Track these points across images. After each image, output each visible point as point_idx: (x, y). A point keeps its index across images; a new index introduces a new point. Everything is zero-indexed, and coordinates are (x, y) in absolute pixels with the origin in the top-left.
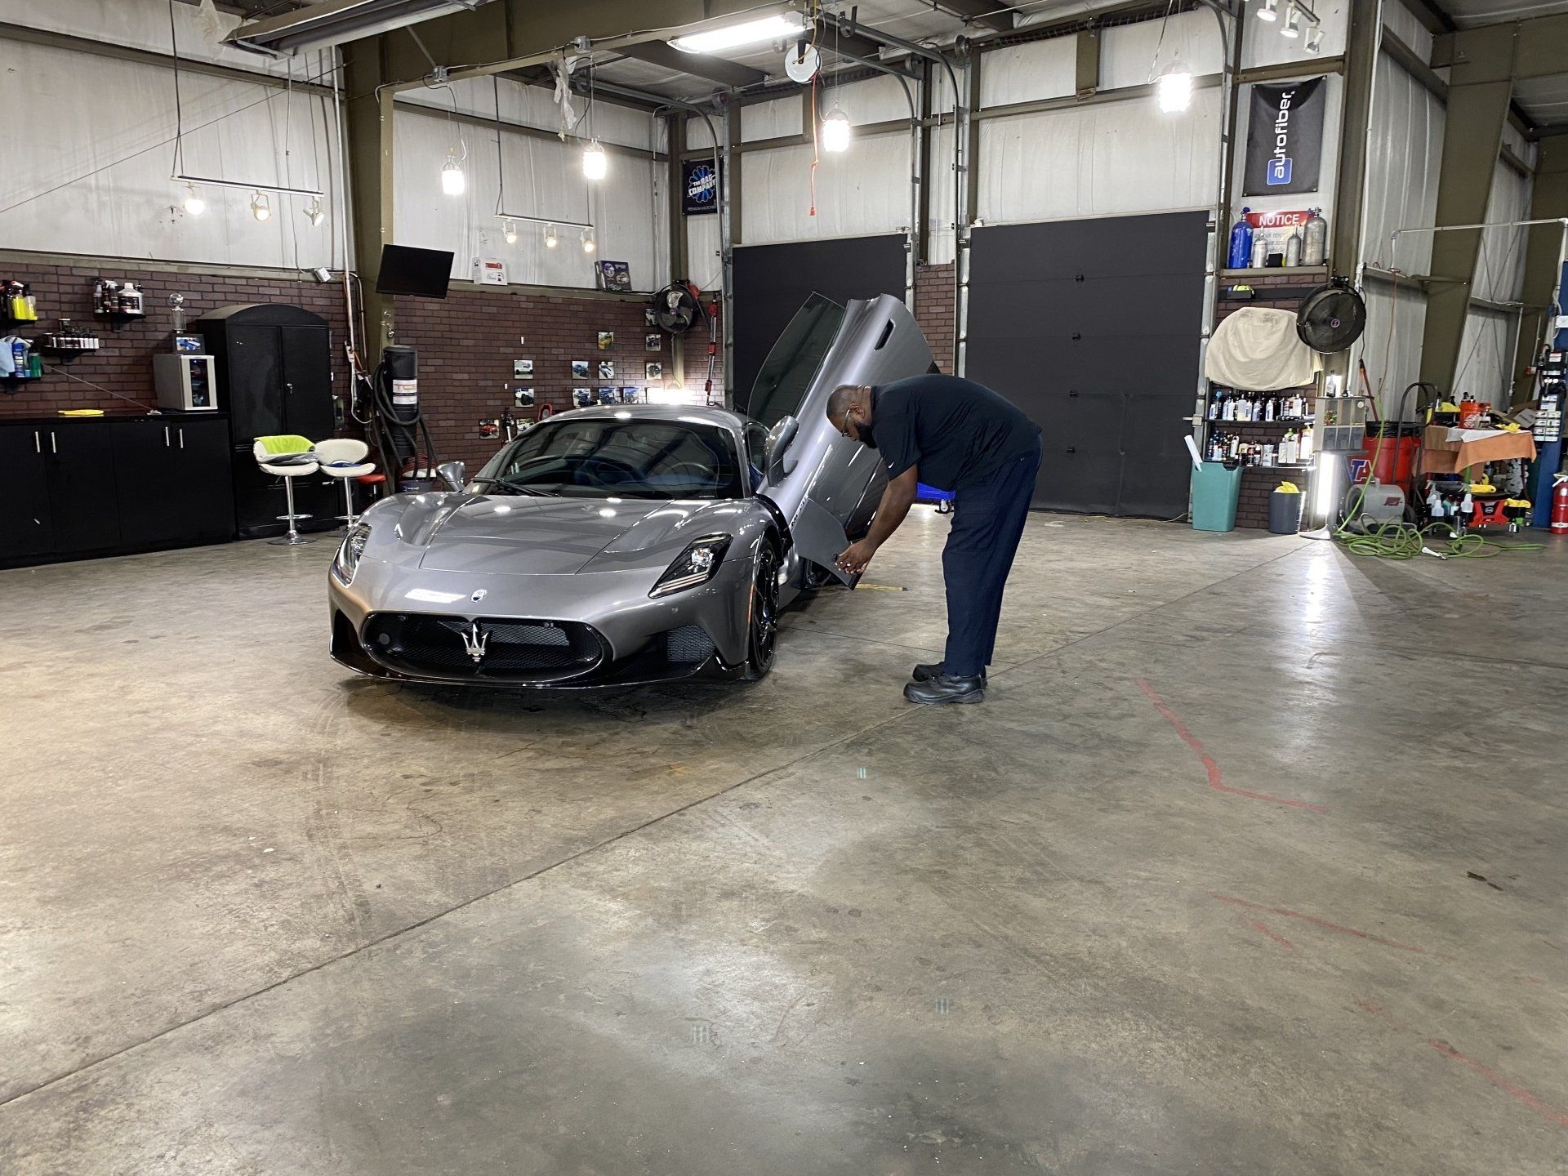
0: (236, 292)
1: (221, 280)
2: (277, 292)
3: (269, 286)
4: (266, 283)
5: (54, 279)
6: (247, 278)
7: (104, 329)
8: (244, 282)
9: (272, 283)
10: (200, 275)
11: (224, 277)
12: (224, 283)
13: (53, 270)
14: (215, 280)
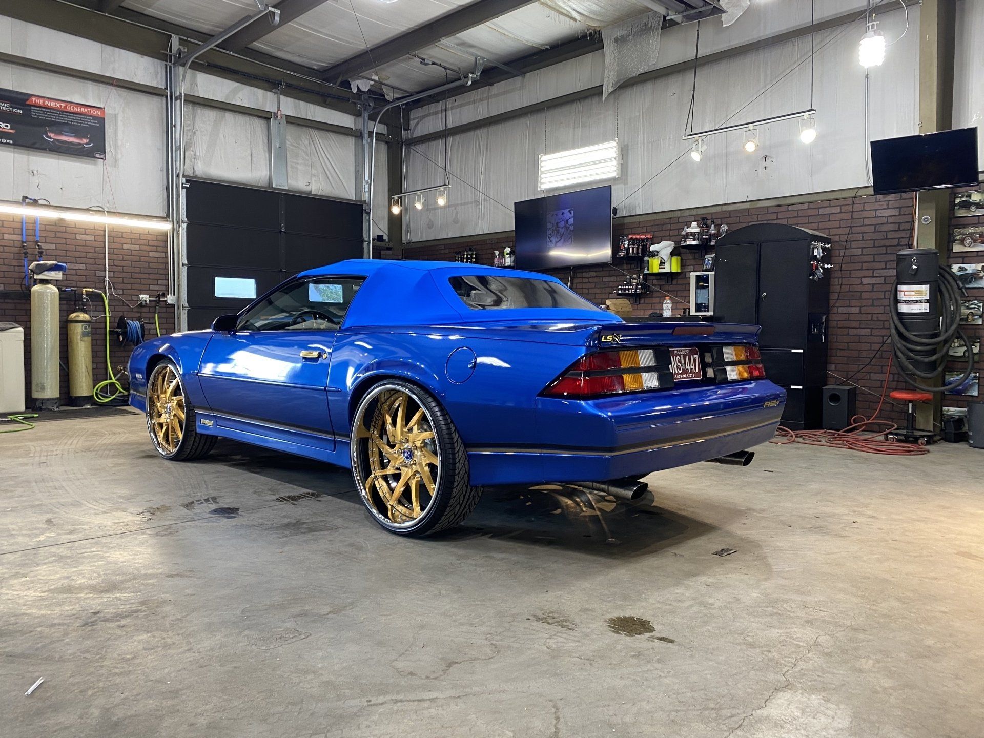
0: (798, 217)
1: (784, 208)
2: (838, 210)
3: (830, 206)
4: (827, 204)
5: (668, 227)
6: (809, 203)
7: (695, 259)
8: (806, 206)
9: (832, 203)
10: (768, 207)
11: (788, 205)
12: (788, 211)
13: (668, 221)
14: (780, 209)
